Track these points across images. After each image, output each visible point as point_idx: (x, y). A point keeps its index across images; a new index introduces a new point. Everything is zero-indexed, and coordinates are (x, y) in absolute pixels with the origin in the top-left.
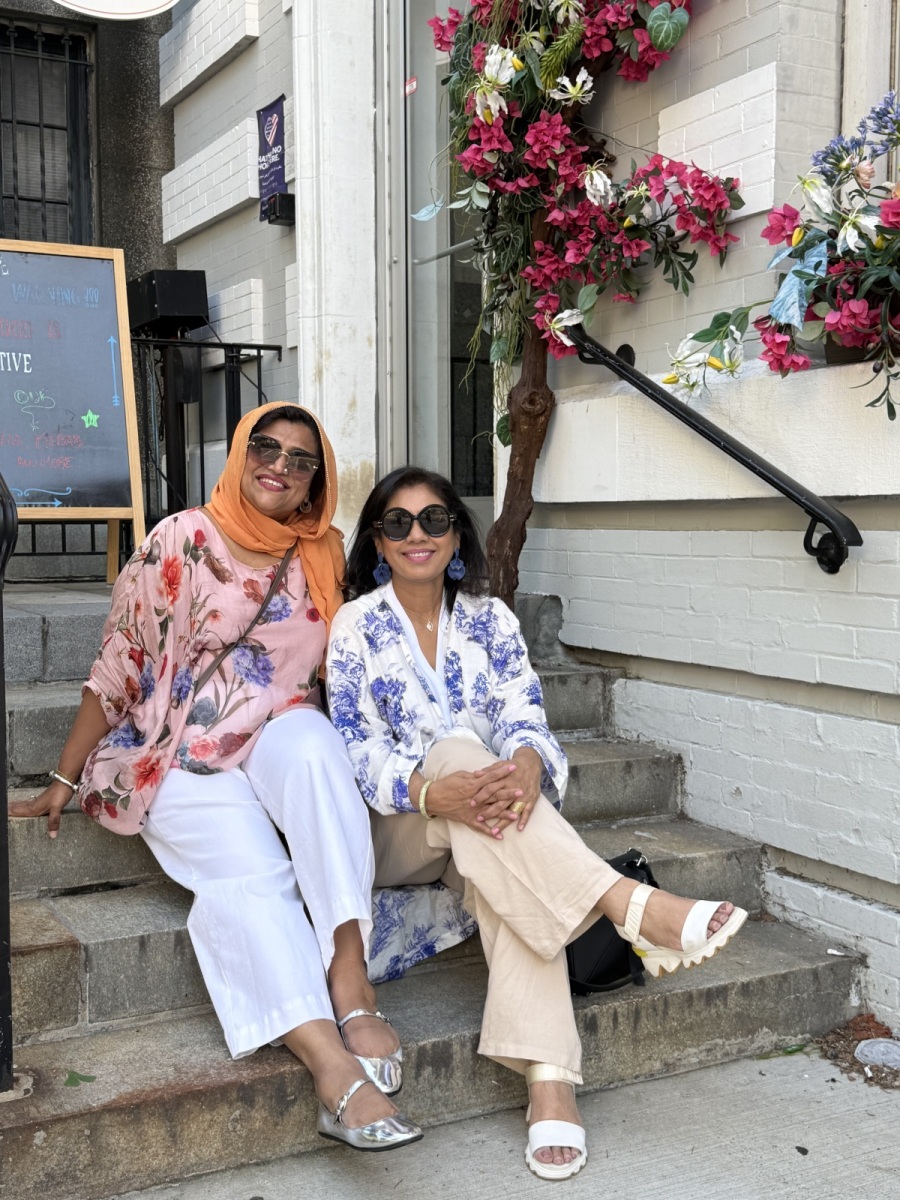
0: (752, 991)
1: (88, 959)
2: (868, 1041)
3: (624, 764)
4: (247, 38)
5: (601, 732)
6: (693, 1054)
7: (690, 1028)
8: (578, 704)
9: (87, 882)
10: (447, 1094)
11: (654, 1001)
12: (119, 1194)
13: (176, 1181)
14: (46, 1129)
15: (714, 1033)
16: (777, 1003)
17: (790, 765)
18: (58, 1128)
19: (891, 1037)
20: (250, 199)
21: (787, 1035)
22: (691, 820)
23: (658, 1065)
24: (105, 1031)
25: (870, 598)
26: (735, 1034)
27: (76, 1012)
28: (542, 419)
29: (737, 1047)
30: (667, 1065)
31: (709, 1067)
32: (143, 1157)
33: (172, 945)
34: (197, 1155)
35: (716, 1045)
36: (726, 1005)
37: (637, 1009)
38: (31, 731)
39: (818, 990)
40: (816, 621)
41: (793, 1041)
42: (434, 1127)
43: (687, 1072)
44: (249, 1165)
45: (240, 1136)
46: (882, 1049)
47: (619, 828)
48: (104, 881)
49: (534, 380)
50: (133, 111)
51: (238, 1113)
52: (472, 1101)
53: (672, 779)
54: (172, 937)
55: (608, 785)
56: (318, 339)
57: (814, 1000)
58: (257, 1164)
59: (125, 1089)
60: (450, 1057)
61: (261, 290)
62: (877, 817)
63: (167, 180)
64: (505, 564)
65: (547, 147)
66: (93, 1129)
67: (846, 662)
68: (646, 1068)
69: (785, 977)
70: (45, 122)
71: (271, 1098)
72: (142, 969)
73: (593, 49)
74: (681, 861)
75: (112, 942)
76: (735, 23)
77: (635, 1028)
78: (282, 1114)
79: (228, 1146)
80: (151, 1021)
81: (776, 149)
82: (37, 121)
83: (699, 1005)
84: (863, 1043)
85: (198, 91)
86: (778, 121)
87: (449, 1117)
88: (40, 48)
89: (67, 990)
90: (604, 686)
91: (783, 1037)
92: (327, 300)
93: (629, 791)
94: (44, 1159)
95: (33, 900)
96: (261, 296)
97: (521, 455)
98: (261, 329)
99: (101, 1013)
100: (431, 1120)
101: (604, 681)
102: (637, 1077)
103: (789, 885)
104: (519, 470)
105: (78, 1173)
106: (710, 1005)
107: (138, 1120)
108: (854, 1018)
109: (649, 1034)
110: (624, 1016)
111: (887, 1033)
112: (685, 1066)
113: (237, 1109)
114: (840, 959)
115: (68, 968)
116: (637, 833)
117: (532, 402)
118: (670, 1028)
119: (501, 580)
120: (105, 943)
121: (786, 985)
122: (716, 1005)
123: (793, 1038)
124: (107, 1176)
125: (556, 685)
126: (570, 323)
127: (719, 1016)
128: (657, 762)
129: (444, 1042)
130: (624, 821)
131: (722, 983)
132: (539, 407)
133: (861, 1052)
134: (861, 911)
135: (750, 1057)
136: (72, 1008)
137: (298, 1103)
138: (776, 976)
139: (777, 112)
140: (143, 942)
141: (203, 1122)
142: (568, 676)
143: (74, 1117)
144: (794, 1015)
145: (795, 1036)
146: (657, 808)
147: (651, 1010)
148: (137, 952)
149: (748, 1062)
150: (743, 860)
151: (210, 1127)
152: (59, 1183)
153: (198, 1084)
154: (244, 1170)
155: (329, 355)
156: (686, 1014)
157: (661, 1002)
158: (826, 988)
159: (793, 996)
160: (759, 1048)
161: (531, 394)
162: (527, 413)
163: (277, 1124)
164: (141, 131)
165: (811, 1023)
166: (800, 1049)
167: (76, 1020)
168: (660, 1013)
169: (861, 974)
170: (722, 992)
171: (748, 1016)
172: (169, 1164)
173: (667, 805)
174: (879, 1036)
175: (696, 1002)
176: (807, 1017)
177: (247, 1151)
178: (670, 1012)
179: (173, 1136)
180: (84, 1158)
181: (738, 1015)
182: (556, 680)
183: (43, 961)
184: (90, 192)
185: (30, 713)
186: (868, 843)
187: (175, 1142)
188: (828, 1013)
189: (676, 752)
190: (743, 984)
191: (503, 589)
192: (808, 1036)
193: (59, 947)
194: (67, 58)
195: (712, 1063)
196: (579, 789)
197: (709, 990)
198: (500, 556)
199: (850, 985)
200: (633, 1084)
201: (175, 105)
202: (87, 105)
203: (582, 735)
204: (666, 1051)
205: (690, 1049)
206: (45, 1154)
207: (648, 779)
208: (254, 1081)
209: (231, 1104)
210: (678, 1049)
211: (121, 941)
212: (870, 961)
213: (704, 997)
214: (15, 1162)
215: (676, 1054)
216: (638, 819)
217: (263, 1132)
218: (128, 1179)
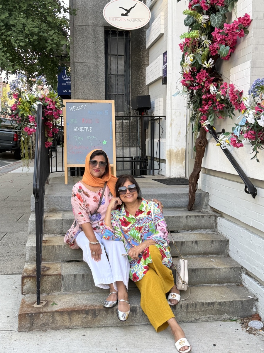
0: (222, 304)
1: (63, 278)
2: (253, 321)
3: (211, 241)
4: (161, 34)
5: (214, 230)
6: (204, 318)
7: (203, 311)
8: (207, 223)
9: (72, 260)
10: (136, 318)
11: (192, 303)
12: (58, 330)
13: (71, 329)
14: (43, 314)
15: (210, 313)
16: (230, 308)
17: (247, 246)
18: (45, 314)
19: (260, 321)
20: (160, 77)
21: (233, 316)
22: (230, 257)
23: (193, 319)
24: (66, 294)
25: (260, 206)
26: (217, 314)
27: (60, 289)
28: (203, 147)
29: (217, 317)
30: (196, 319)
31: (208, 321)
32: (64, 322)
33: (81, 277)
34: (75, 324)
35: (211, 316)
36: (214, 307)
37: (187, 305)
38: (67, 224)
39: (242, 306)
40: (251, 210)
41: (235, 318)
42: (132, 326)
43: (202, 322)
44: (87, 327)
45: (85, 321)
46: (256, 323)
47: (208, 257)
48: (76, 260)
49: (202, 137)
50: (141, 50)
51: (85, 316)
52: (142, 321)
53: (226, 246)
54: (82, 275)
55: (206, 246)
56: (171, 116)
57: (241, 308)
58: (89, 328)
59: (62, 308)
60: (137, 310)
61: (162, 100)
62: (260, 263)
63: (147, 68)
64: (193, 185)
65: (202, 79)
66: (53, 315)
67: (256, 222)
68: (190, 319)
69: (232, 302)
70: (119, 54)
71: (92, 314)
72: (75, 281)
73: (213, 53)
74: (216, 268)
75: (68, 275)
76: (245, 48)
77: (187, 309)
78: (95, 318)
79: (83, 323)
80: (77, 293)
81: (250, 83)
82: (116, 54)
83: (206, 306)
84: (252, 321)
85: (154, 46)
86: (251, 76)
87: (136, 324)
88: (117, 35)
89: (58, 284)
90: (215, 219)
91: (231, 317)
92: (173, 106)
93: (212, 248)
94: (42, 320)
95: (60, 263)
96: (162, 102)
97: (198, 156)
98: (162, 111)
99: (66, 290)
100: (132, 324)
101: (215, 217)
102: (187, 321)
103: (246, 278)
104: (197, 160)
105: (50, 324)
106: (209, 306)
107: (62, 315)
108: (254, 314)
109: (191, 311)
110: (184, 306)
111: (260, 319)
112: (201, 320)
113: (85, 315)
114: (250, 299)
115: (59, 279)
116: (211, 259)
117: (200, 143)
118: (197, 311)
119: (192, 189)
120: (67, 275)
121: (233, 304)
122: (211, 307)
123: (234, 317)
124: (56, 325)
125: (201, 218)
126: (208, 124)
127: (211, 309)
128: (221, 241)
129: (135, 307)
130: (211, 256)
131: (213, 301)
132: (202, 144)
133: (250, 324)
134: (258, 287)
135: (221, 320)
136: (60, 288)
137: (99, 316)
138: (229, 301)
139: (251, 74)
140: (75, 275)
141: (77, 317)
142: (204, 216)
143: (49, 312)
144: (235, 312)
145: (235, 317)
146: (221, 253)
147: (191, 306)
148: (74, 278)
149: (220, 321)
150: (235, 270)
151: (78, 318)
152: (45, 325)
153: (76, 309)
154: (85, 329)
155: (173, 120)
156: (202, 307)
157: (195, 304)
158: (245, 306)
159: (234, 307)
160: (224, 319)
161: (200, 141)
162: (199, 146)
163: (94, 320)
164: (142, 55)
165: (240, 314)
166: (236, 320)
167: (60, 291)
168: (194, 307)
169: (256, 303)
170: (213, 303)
171: (221, 310)
172: (69, 325)
173: (224, 252)
174: (257, 320)
175: (205, 305)
176: (239, 312)
177: (87, 325)
178: (197, 307)
179: (70, 319)
180: (51, 321)
181: (217, 310)
182: (201, 216)
183: (53, 278)
184: (130, 72)
185: (67, 220)
186: (259, 270)
187: (70, 320)
188: (246, 312)
189: (228, 239)
190: (219, 302)
191: (192, 191)
192: (239, 317)
193: (57, 275)
194: (124, 37)
195: (209, 321)
196: (198, 247)
197: (209, 303)
198: (191, 182)
199: (253, 306)
200: (186, 323)
201: (149, 48)
202: (130, 49)
203: (208, 231)
204: (195, 316)
205: (203, 317)
206: (43, 319)
207: (218, 245)
208: (88, 310)
209: (83, 314)
210: (199, 316)
211: (70, 275)
212: (259, 300)
213: (207, 304)
214: (36, 320)
215: (199, 317)
216: (215, 255)
217: (91, 321)
218: (60, 327)
